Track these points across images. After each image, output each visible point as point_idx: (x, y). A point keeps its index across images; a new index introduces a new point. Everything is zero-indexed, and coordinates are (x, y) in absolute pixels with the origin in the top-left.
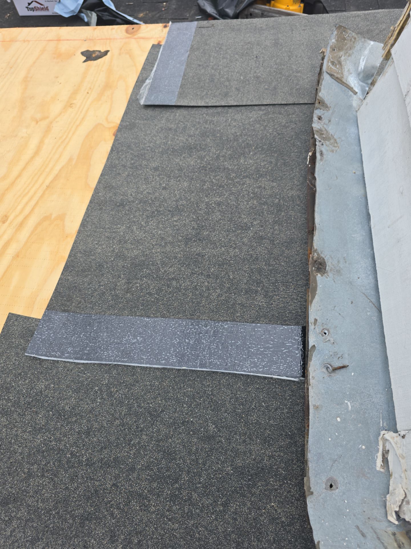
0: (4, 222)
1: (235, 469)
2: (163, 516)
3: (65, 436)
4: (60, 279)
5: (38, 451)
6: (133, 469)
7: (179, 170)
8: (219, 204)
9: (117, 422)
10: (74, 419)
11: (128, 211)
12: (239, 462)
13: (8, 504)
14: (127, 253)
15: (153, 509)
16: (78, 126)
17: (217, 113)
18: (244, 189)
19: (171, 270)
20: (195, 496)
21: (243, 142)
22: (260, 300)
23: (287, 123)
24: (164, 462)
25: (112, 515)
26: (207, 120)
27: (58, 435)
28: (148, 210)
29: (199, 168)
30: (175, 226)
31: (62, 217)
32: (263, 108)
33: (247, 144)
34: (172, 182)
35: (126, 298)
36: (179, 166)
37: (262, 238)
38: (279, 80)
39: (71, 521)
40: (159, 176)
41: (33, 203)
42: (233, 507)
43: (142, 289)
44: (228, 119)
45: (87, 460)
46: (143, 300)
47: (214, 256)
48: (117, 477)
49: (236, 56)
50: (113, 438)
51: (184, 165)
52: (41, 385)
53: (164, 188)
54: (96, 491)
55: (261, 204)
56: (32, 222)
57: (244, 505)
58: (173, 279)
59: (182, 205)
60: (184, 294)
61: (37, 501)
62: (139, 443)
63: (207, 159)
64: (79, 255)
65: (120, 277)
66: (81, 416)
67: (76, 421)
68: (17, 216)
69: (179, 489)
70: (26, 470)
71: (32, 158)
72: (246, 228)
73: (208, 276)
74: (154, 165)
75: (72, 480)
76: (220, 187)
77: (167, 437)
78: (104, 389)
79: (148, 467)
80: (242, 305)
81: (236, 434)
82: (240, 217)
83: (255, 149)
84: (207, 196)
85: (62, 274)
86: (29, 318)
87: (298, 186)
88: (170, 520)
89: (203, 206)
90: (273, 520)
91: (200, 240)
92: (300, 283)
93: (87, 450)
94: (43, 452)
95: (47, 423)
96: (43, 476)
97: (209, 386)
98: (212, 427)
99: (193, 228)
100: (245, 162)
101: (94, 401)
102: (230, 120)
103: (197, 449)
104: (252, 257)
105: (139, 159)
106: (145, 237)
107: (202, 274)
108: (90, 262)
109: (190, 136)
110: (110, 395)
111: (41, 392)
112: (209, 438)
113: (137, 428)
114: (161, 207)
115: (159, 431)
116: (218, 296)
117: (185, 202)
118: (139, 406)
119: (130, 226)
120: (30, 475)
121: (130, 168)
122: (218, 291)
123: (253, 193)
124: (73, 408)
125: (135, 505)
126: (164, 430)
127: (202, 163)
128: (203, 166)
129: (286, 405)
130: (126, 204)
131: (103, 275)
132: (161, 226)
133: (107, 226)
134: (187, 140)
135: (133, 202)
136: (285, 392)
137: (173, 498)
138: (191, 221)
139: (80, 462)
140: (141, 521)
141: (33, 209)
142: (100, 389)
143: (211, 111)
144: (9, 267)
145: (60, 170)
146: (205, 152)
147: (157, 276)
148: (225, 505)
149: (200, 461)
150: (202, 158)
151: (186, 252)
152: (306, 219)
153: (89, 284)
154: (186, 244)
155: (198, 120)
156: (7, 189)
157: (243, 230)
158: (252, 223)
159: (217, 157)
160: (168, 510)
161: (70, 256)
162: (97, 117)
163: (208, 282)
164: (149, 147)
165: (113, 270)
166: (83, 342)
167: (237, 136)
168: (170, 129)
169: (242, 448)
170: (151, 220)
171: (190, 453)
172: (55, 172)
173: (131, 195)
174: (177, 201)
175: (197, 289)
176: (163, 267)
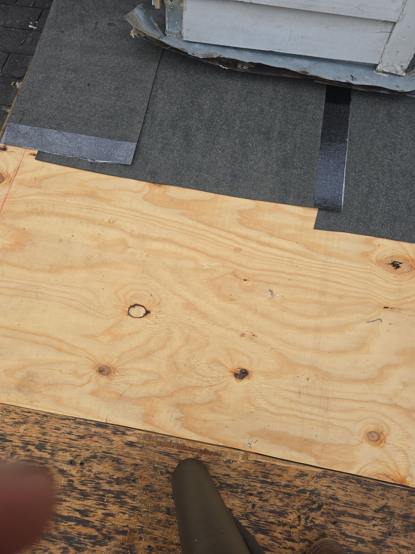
0: (240, 250)
1: (388, 123)
2: (407, 148)
3: (380, 189)
4: (292, 204)
5: (387, 199)
6: (392, 160)
7: (208, 143)
8: (242, 121)
9: (373, 167)
10: (372, 186)
11: (240, 171)
12: (386, 121)
13: (410, 208)
14: (275, 171)
15: (406, 152)
16: (142, 213)
17: (151, 117)
18: (232, 108)
19: (288, 147)
20: (399, 137)
21: (187, 104)
22: (311, 107)
23: (174, 79)
24: (388, 148)
25: (409, 166)
26: (159, 124)
27: (380, 192)
28: (242, 160)
29: (208, 131)
30: (256, 145)
31: (240, 212)
32: (154, 90)
33: (190, 103)
34: (218, 147)
35: (306, 169)
36: (203, 142)
37: (270, 103)
38: (124, 76)
39: (413, 181)
40: (210, 155)
41: (225, 234)
42: (402, 124)
43: (301, 161)
44: (162, 111)
45: (389, 178)
46: (308, 160)
47: (281, 126)
48: (395, 165)
49: (81, 98)
50: (380, 168)
51: (203, 140)
52: (356, 204)
53: (223, 151)
54: (401, 173)
55: (245, 101)
56: (244, 231)
57: (401, 121)
58: (295, 146)
59: (240, 141)
60: (305, 140)
61: (407, 196)
62: (381, 158)
63: (201, 126)
64: (274, 196)
65: (292, 173)
66: (371, 182)
67: (373, 185)
68: (236, 242)
69: (398, 142)
70: (396, 203)
71: (175, 243)
72: (262, 110)
73: (295, 129)
74: (200, 157)
75: (398, 183)
76: (227, 120)
77: (378, 147)
78: (357, 174)
79: (391, 154)
80: (313, 115)
81: (375, 122)
82: (254, 112)
83: (196, 99)
84: (234, 128)
85: (288, 204)
86: (317, 217)
87: (233, 82)
88: (409, 146)
89: (242, 130)
90: (405, 112)
91: (268, 133)
92: (301, 90)
93: (385, 178)
94: (388, 197)
95: (375, 197)
96: (397, 195)
97: (355, 131)
98: (373, 130)
99: (259, 136)
100: (207, 105)
101: (363, 178)
102: (162, 110)
103: (382, 136)
104: (283, 109)
105: (192, 167)
106: (263, 161)
107: (292, 132)
108: (279, 190)
109: (174, 135)
110: (360, 171)
111: (360, 203)
112: (377, 132)
113: (375, 159)
114: (240, 153)
115: (376, 150)
116: (307, 125)
117: (238, 140)
118: (365, 159)
119: (253, 170)
120: (398, 201)
121: (200, 172)
122: (304, 125)
123: (236, 104)
124: (367, 187)
125: (405, 158)
126: (375, 148)
127: (204, 129)
128: (206, 129)
129: (362, 103)
130: (234, 173)
131: (290, 182)
132: (255, 153)
133: (252, 183)
134: (178, 137)
135: (233, 169)
136: (357, 103)
137: (401, 144)
138: (253, 137)
139: (391, 181)
140: (410, 156)
141: (231, 232)
142: (358, 176)
143: (149, 121)
144: (279, 237)
145: (193, 220)
146: (192, 127)
147: (292, 154)
148: (402, 127)
149: (387, 135)
150: (198, 129)
151: (276, 140)
152: (259, 82)
153: (296, 188)
154: (271, 139)
155: (157, 130)
156: (208, 255)
157: (263, 111)
158: (259, 107)
159: (199, 120)
160: (405, 146)
161: (275, 202)
162: (133, 200)
163: (298, 129)
164: (180, 161)
165: (287, 176)
166: (333, 187)
167: (181, 107)
168: (163, 148)
169: (381, 120)
170: (250, 158)
171: (384, 138)
172: (194, 223)
173: (226, 171)
174: (235, 144)
175: (303, 135)
176: (287, 151)
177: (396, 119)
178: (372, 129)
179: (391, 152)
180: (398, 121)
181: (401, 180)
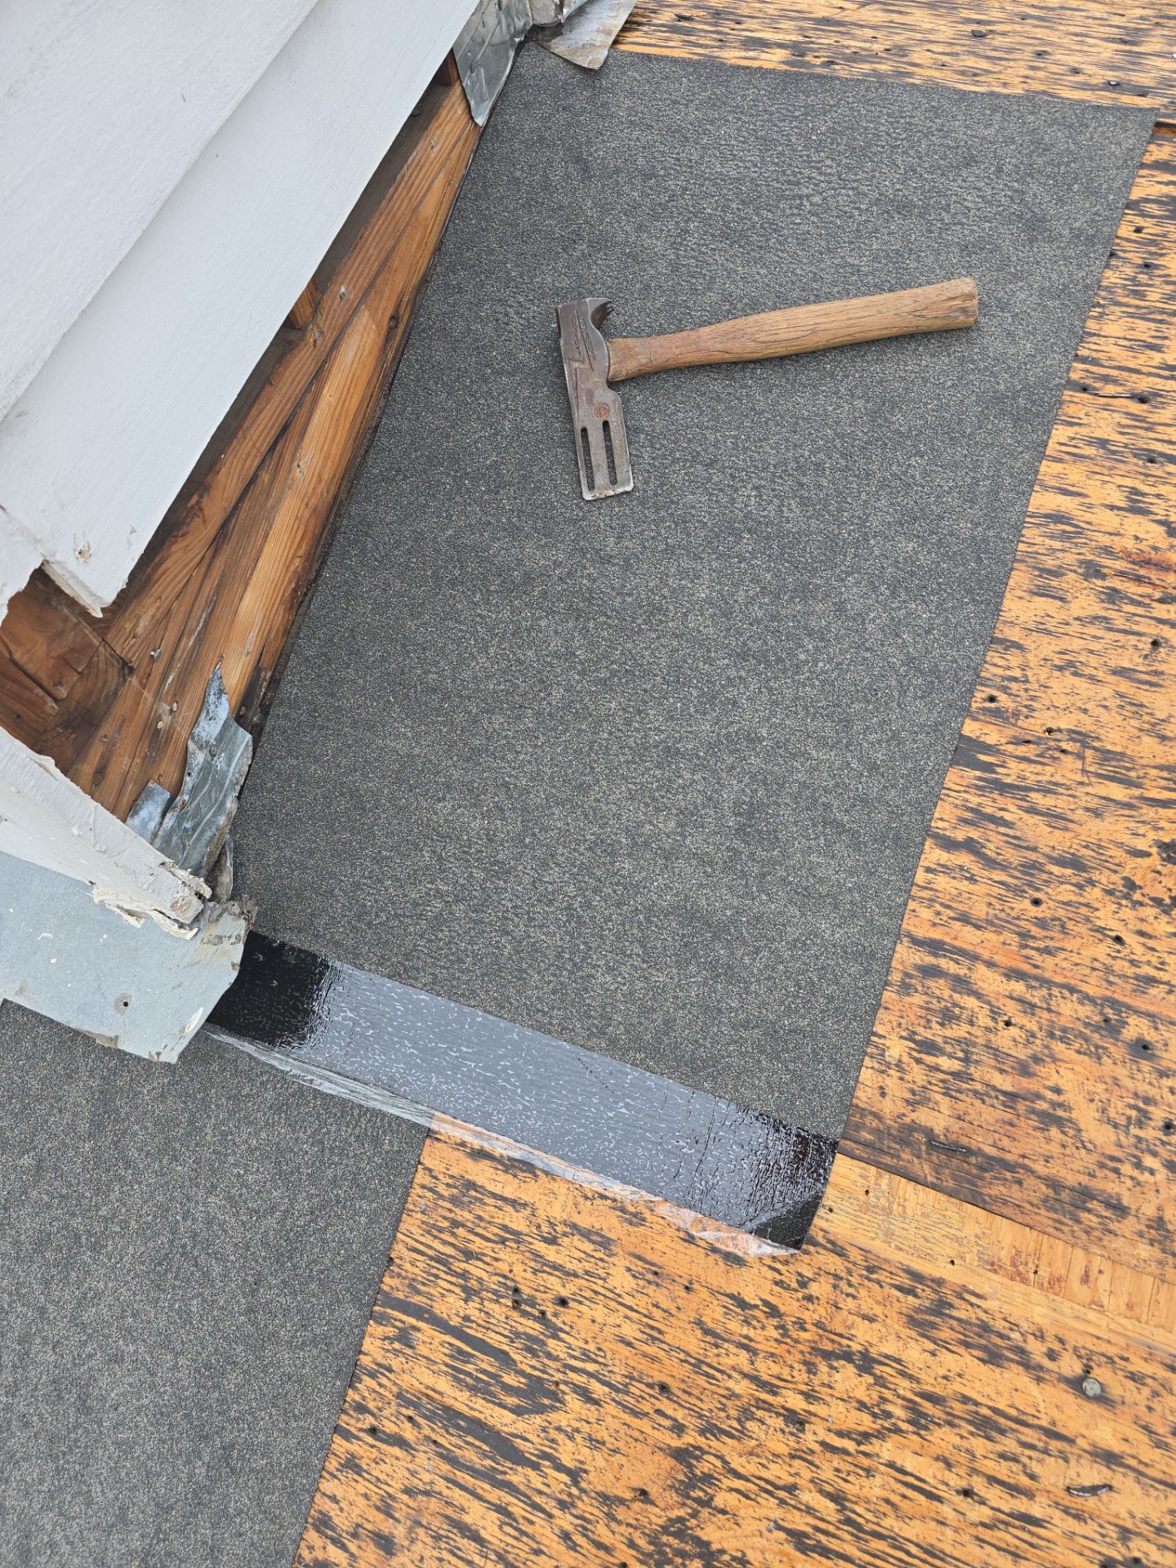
177: (124, 1120)
178: (28, 1152)
179: (52, 1277)
180: (124, 1133)
181: (40, 1416)
